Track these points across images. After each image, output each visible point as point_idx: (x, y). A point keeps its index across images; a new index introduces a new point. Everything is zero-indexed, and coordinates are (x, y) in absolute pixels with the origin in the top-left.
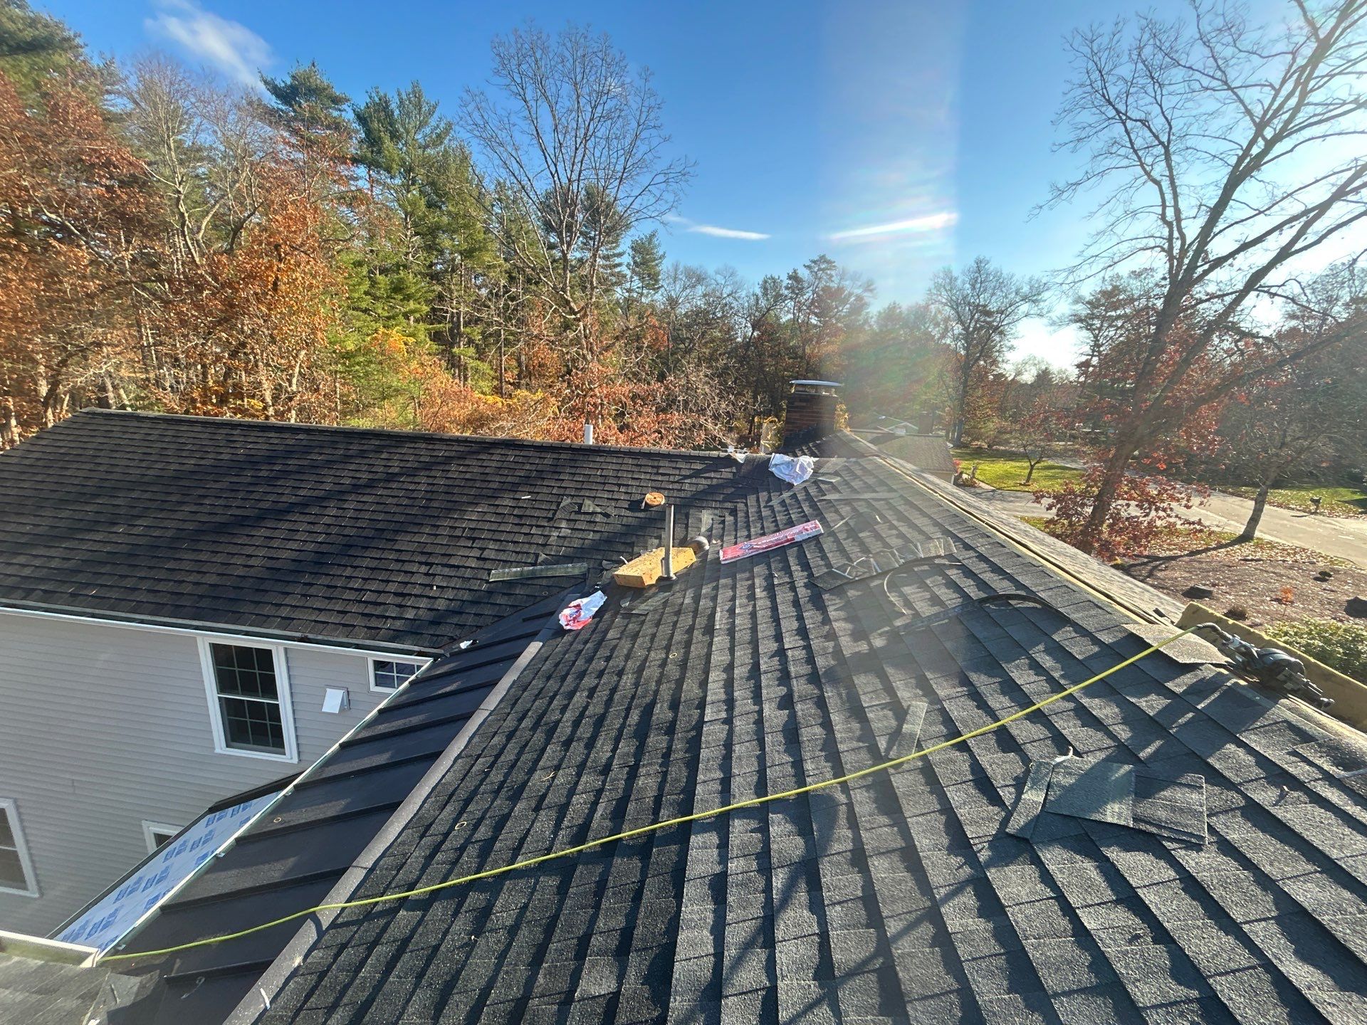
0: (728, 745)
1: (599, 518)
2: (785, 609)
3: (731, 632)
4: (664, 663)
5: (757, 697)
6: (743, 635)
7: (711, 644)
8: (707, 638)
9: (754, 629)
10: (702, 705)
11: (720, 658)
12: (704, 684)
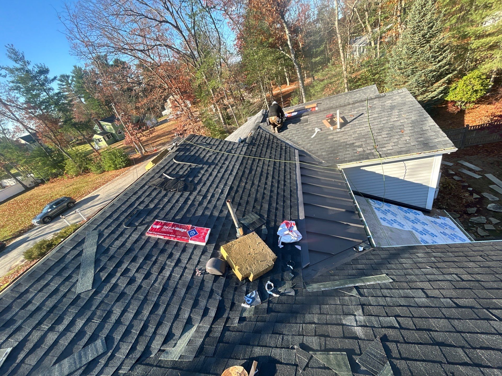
0: (236, 161)
1: (313, 342)
2: (208, 184)
3: (226, 184)
4: (246, 183)
5: (228, 166)
6: (223, 181)
7: (233, 183)
8: (233, 186)
9: (220, 182)
10: (239, 169)
11: (232, 178)
12: (237, 173)
